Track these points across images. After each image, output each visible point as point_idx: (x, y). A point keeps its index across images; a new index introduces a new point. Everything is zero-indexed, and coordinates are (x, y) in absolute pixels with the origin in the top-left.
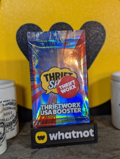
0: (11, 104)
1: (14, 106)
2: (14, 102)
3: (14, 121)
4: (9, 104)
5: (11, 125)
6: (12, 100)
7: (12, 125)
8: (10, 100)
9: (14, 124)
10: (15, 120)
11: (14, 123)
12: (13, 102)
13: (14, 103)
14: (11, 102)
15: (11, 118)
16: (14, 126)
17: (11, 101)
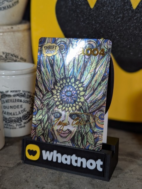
3: (25, 117)
4: (18, 95)
7: (21, 121)
13: (26, 95)
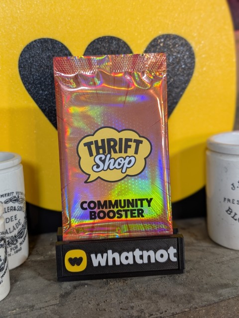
0: (15, 200)
1: (20, 205)
2: (20, 196)
3: (20, 233)
5: (15, 242)
6: (17, 193)
7: (17, 241)
8: (13, 193)
9: (20, 240)
10: (22, 233)
11: (21, 237)
12: (18, 197)
13: (20, 198)
14: (15, 197)
15: (14, 229)
16: (21, 244)
17: (15, 194)
